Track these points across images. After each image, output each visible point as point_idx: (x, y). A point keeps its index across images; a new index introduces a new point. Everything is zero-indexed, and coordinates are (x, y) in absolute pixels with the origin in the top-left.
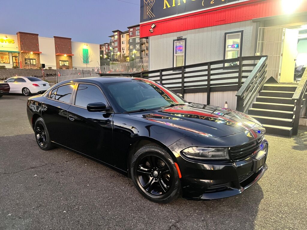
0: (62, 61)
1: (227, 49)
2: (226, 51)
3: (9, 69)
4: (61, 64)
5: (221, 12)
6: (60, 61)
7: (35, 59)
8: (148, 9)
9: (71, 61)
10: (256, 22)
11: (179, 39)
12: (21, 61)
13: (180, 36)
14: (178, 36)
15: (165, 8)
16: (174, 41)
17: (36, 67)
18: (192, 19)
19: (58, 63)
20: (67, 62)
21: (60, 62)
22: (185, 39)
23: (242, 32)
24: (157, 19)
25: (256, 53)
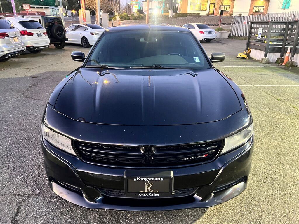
0: (257, 6)
3: (203, 16)
4: (255, 9)
6: (255, 6)
7: (229, 6)
9: (267, 6)
12: (216, 8)
17: (228, 13)
19: (251, 9)
20: (262, 8)
21: (255, 8)
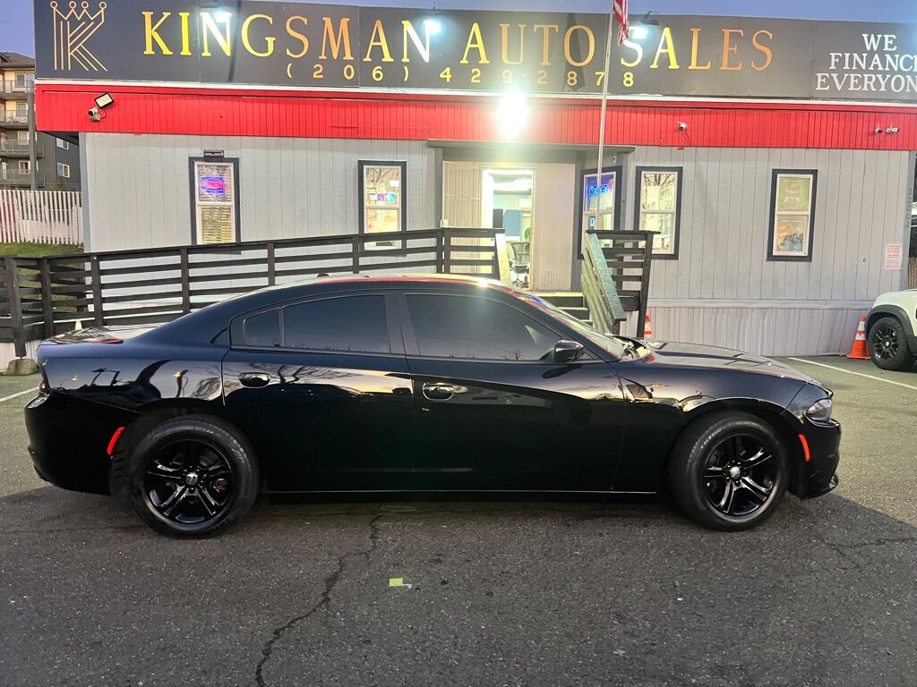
1: (366, 204)
2: (365, 207)
5: (344, 105)
8: (72, 39)
10: (435, 147)
11: (211, 157)
13: (214, 149)
14: (207, 149)
15: (149, 51)
16: (192, 160)
18: (255, 108)
22: (236, 162)
23: (403, 165)
24: (116, 79)
25: (441, 219)
